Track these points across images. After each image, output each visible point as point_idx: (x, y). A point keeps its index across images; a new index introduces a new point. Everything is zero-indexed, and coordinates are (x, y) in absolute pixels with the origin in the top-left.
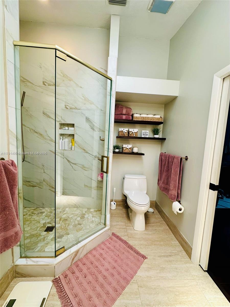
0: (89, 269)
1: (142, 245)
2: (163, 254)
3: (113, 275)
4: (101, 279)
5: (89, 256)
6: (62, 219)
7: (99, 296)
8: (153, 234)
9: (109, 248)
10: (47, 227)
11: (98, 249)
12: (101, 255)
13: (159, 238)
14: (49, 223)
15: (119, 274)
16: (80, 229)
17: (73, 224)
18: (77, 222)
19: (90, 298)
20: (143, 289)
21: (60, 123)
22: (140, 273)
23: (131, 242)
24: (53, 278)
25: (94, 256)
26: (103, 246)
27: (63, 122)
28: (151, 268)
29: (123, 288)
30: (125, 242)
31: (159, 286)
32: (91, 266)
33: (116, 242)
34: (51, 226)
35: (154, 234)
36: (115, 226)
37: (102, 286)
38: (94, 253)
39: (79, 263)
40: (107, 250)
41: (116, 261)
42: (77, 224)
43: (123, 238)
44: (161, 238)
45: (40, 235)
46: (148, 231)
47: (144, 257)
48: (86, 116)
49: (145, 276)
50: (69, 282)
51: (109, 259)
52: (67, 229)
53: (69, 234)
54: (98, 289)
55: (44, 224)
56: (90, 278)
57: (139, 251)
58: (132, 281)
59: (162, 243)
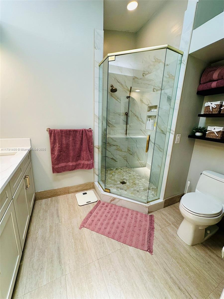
0: (113, 212)
1: (164, 245)
2: (172, 276)
3: (117, 227)
4: (112, 221)
5: (122, 209)
6: (134, 183)
7: (102, 224)
8: (195, 259)
9: (136, 218)
10: (124, 181)
11: (130, 211)
12: (127, 215)
13: (198, 270)
14: (126, 180)
15: (121, 232)
16: (134, 194)
17: (135, 189)
18: (138, 189)
19: (99, 220)
20: (120, 254)
21: (148, 107)
22: (132, 249)
23: (157, 233)
24: (100, 200)
25: (123, 212)
26: (134, 213)
27: (151, 105)
28: (143, 259)
29: (113, 238)
30: (152, 228)
31: (130, 270)
32: (116, 213)
33: (146, 221)
34: (125, 182)
35: (197, 261)
36: (162, 214)
37: (108, 224)
38: (126, 211)
39: (114, 206)
40: (134, 217)
41: (129, 226)
42: (137, 190)
43: (155, 226)
44: (200, 272)
45: (117, 182)
46: (192, 250)
47: (150, 250)
48: (168, 95)
49: (131, 254)
50: (101, 207)
51: (128, 221)
52: (129, 188)
53: (126, 191)
54: (105, 222)
55: (124, 179)
56: (109, 215)
57: (154, 244)
58: (122, 244)
59: (192, 275)
